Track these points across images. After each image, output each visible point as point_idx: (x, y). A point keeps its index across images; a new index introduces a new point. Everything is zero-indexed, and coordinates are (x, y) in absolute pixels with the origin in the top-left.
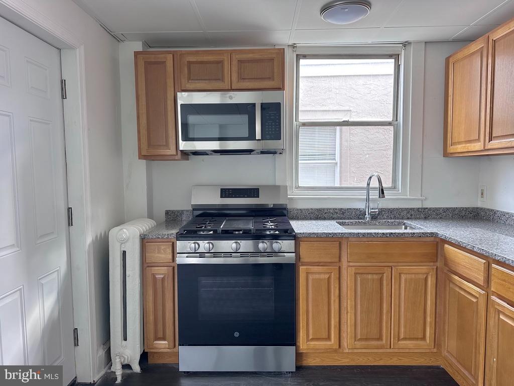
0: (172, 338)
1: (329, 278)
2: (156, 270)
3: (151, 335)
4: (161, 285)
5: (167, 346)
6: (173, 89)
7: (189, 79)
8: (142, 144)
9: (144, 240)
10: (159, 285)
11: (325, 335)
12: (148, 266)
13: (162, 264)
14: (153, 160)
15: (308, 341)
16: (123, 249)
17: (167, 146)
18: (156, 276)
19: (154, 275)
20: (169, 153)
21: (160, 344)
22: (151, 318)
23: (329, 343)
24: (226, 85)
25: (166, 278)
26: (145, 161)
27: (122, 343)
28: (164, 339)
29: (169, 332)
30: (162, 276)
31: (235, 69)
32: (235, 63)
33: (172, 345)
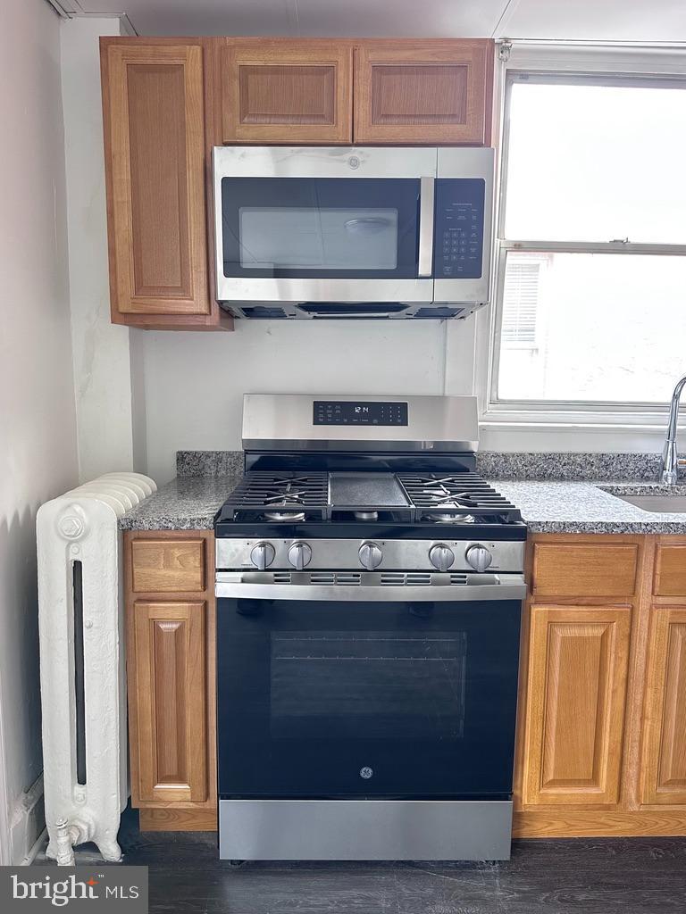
0: (201, 777)
1: (605, 636)
2: (158, 610)
3: (149, 770)
4: (173, 647)
5: (189, 796)
6: (200, 140)
7: (244, 113)
8: (119, 285)
9: (129, 536)
10: (168, 648)
11: (585, 771)
12: (140, 600)
13: (174, 596)
14: (147, 327)
15: (543, 784)
16: (73, 557)
17: (184, 290)
18: (163, 626)
19: (154, 624)
20: (188, 310)
21: (170, 791)
22: (149, 728)
23: (593, 791)
24: (341, 131)
25: (186, 631)
26: (127, 328)
27: (73, 789)
28: (180, 778)
29: (193, 764)
30: (175, 626)
31: (364, 88)
32: (365, 73)
33: (201, 793)
